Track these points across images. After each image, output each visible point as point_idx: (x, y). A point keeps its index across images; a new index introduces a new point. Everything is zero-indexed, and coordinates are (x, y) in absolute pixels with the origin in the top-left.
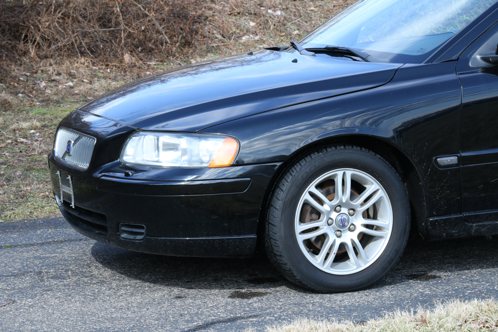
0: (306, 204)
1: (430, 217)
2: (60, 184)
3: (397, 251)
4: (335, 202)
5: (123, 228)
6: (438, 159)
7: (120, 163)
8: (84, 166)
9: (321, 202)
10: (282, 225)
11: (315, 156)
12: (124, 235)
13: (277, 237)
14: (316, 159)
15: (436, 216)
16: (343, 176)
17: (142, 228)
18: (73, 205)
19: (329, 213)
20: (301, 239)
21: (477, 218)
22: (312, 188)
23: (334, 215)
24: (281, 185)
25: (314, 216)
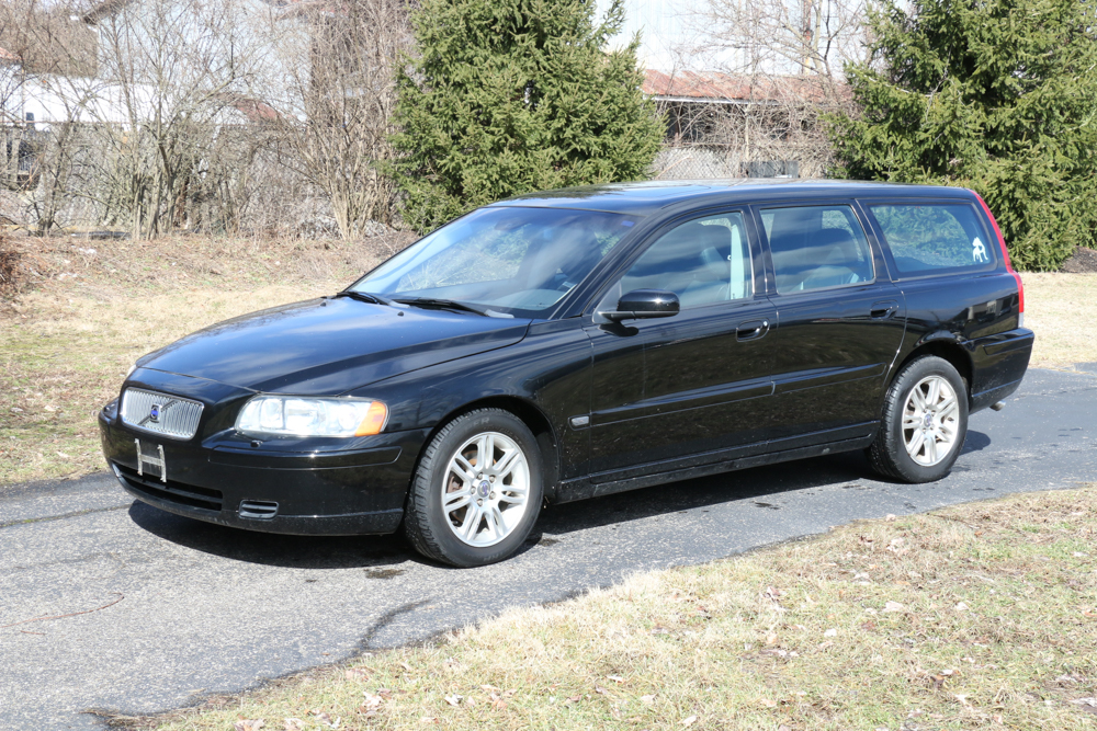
0: (452, 473)
1: (562, 480)
2: (139, 454)
3: (533, 518)
4: (478, 468)
5: (244, 506)
6: (573, 420)
7: (235, 431)
8: (187, 434)
9: (464, 468)
10: (431, 497)
11: (461, 419)
12: (244, 514)
13: (425, 510)
14: (462, 422)
15: (567, 479)
16: (486, 441)
17: (275, 505)
18: (164, 479)
19: (472, 481)
20: (447, 510)
21: (601, 479)
22: (458, 454)
23: (477, 483)
24: (427, 453)
25: (456, 485)
